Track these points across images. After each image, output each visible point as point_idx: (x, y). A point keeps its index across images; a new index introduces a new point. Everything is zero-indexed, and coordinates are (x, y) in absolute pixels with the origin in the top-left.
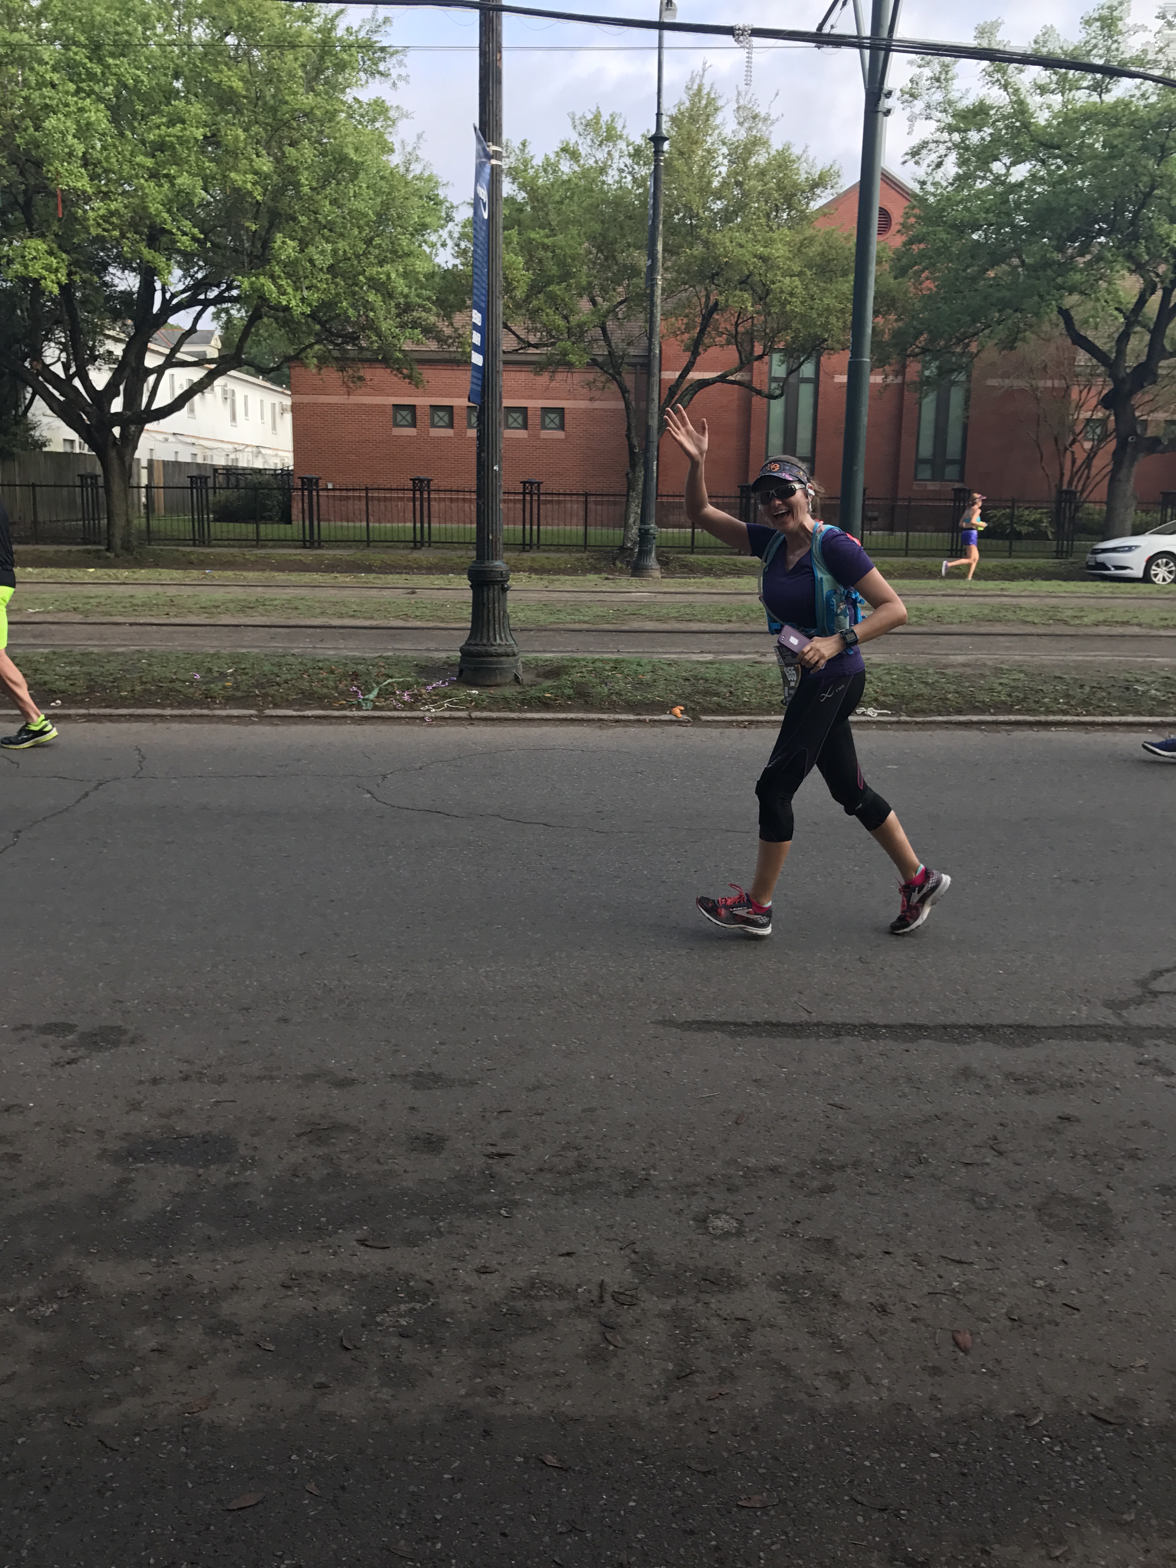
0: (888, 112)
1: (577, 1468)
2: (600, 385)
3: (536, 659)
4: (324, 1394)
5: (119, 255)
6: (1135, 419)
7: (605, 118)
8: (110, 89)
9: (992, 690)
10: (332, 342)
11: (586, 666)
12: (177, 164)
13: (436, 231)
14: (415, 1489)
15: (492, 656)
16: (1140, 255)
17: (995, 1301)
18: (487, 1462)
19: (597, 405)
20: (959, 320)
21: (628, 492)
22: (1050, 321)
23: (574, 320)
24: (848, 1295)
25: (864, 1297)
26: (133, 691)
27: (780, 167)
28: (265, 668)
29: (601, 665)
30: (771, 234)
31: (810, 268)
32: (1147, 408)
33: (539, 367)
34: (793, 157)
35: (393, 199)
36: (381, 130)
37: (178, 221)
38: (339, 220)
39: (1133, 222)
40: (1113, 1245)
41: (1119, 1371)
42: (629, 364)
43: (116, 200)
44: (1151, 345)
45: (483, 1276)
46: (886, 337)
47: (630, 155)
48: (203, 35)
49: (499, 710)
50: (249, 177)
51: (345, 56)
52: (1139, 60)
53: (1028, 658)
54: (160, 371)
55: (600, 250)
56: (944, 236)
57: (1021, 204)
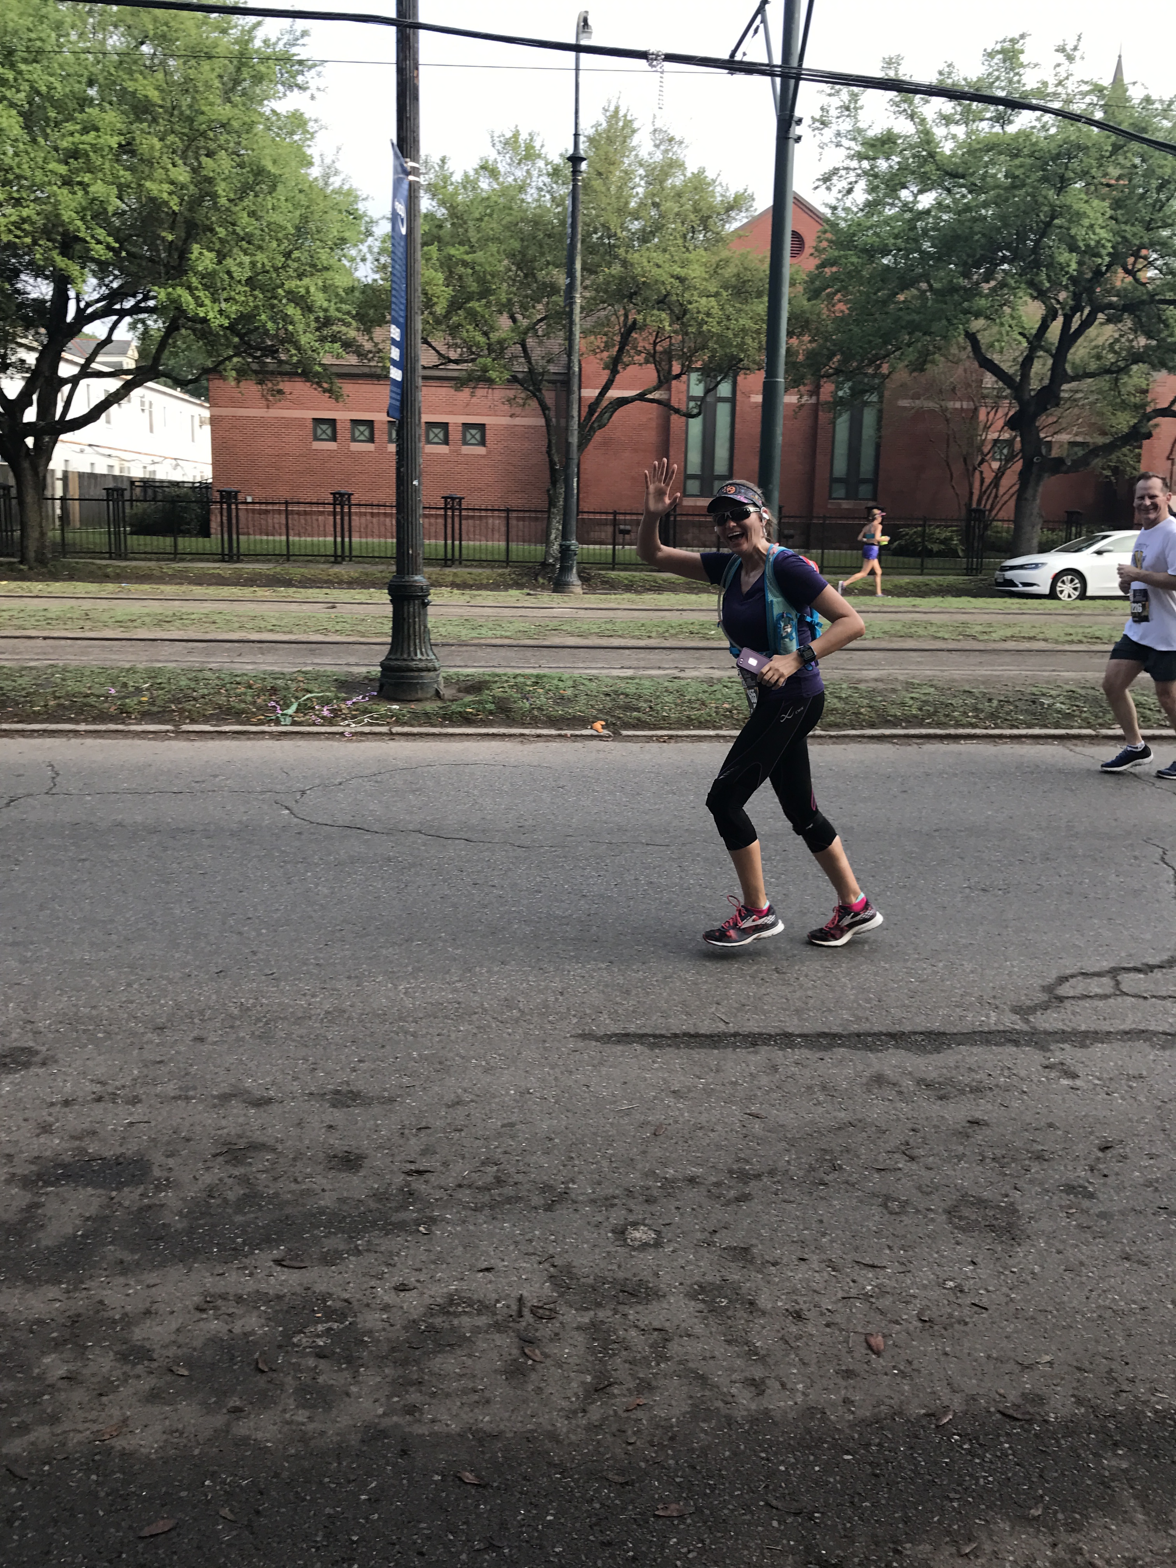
0: (798, 139)
1: (495, 1484)
2: (521, 401)
3: (457, 674)
4: (238, 1419)
5: (31, 263)
6: (1040, 440)
7: (524, 136)
8: (22, 95)
9: (903, 704)
10: (251, 355)
11: (507, 681)
12: (92, 172)
13: (356, 245)
14: (332, 1512)
15: (412, 670)
16: (1041, 282)
17: (907, 1303)
18: (405, 1482)
19: (518, 421)
20: (870, 342)
21: (549, 509)
22: (958, 343)
23: (494, 336)
24: (764, 1301)
25: (780, 1304)
26: (46, 706)
27: (696, 189)
28: (182, 683)
29: (522, 680)
30: (687, 254)
31: (726, 288)
32: (1052, 430)
33: (460, 383)
34: (709, 180)
35: (312, 213)
36: (300, 143)
37: (92, 229)
38: (258, 232)
39: (1035, 250)
40: (1019, 1245)
41: (1026, 1367)
42: (549, 382)
43: (28, 206)
44: (1054, 369)
45: (402, 1294)
46: (801, 358)
47: (549, 175)
48: (118, 44)
49: (420, 726)
50: (166, 187)
51: (263, 69)
52: (1040, 93)
53: (938, 673)
54: (74, 381)
55: (519, 268)
56: (855, 260)
57: (929, 230)
